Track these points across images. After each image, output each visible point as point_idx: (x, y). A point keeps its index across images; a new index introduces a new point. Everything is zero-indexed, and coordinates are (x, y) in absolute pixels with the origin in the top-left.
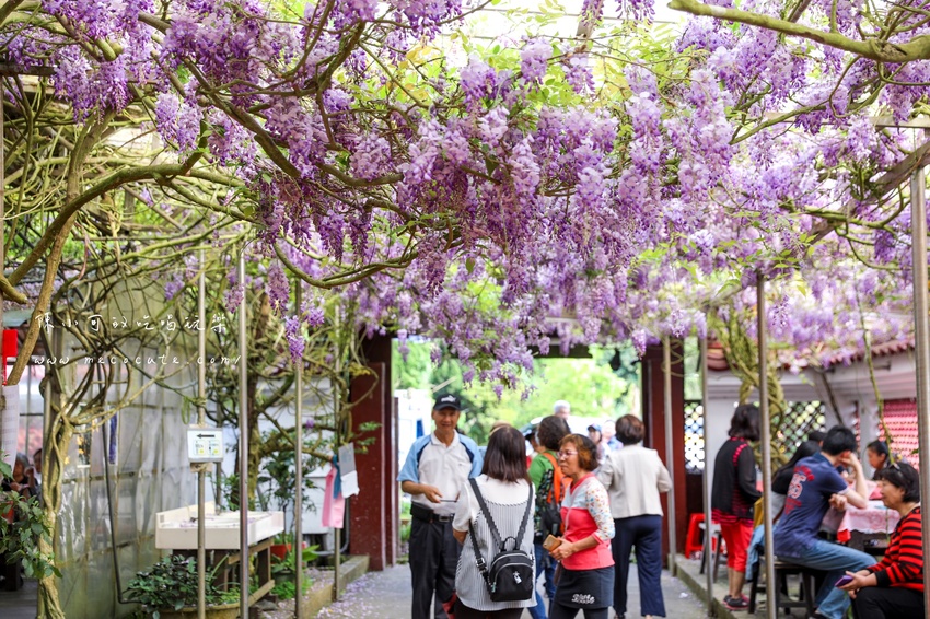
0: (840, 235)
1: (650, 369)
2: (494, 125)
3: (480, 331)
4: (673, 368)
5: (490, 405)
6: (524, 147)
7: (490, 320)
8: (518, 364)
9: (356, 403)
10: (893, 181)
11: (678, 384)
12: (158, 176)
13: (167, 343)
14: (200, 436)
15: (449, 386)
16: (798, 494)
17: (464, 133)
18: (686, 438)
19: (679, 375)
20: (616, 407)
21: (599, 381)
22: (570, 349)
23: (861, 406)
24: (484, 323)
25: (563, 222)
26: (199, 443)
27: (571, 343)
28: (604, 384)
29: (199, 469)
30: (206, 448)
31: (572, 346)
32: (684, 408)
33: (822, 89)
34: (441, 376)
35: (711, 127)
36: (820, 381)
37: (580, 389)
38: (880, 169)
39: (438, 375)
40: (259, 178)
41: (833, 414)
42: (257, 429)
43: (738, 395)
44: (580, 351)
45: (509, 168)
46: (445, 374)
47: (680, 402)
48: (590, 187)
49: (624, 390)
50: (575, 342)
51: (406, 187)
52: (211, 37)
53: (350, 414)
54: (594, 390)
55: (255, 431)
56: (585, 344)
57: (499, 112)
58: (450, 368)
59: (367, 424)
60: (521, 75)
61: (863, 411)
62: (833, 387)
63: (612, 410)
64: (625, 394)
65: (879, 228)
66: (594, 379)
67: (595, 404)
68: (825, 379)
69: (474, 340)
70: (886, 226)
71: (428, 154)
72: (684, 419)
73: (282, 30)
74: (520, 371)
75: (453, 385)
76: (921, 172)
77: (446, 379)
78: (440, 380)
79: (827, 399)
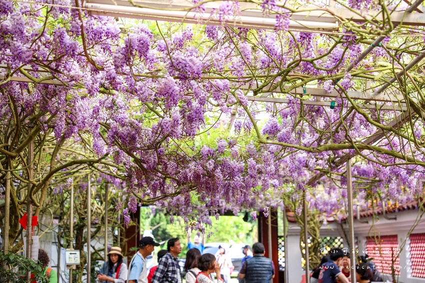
0: (328, 177)
1: (262, 222)
2: (210, 165)
3: (191, 210)
4: (272, 222)
5: (181, 237)
6: (218, 170)
7: (195, 206)
8: (206, 224)
9: (130, 238)
10: (341, 162)
11: (275, 229)
12: (88, 163)
13: (52, 213)
14: (71, 254)
15: (160, 227)
16: (322, 277)
17: (201, 166)
18: (279, 254)
19: (275, 226)
20: (247, 238)
21: (237, 224)
22: (225, 212)
23: (359, 239)
24: (193, 207)
25: (228, 186)
26: (71, 257)
27: (225, 209)
28: (240, 225)
29: (70, 268)
30: (73, 259)
31: (226, 211)
32: (278, 240)
33: (310, 140)
34: (156, 222)
35: (270, 168)
36: (340, 227)
37: (228, 228)
38: (338, 157)
39: (154, 221)
40: (130, 169)
41: (346, 243)
42: (83, 250)
43: (299, 234)
44: (229, 213)
45: (214, 176)
46: (158, 221)
47: (276, 237)
48: (237, 182)
49: (250, 229)
50: (227, 209)
51: (181, 176)
52: (125, 133)
53: (126, 244)
54: (235, 229)
55: (82, 252)
56: (232, 210)
57: (211, 161)
58: (160, 218)
59: (133, 248)
60: (217, 150)
61: (360, 242)
62: (346, 230)
63: (245, 240)
64: (251, 231)
65: (342, 175)
66: (235, 223)
67: (236, 236)
68: (342, 227)
69: (189, 214)
70: (344, 175)
71: (192, 172)
72: (278, 245)
73: (146, 132)
74: (206, 226)
75: (162, 227)
76: (350, 160)
77: (158, 223)
78: (155, 224)
79: (343, 236)
